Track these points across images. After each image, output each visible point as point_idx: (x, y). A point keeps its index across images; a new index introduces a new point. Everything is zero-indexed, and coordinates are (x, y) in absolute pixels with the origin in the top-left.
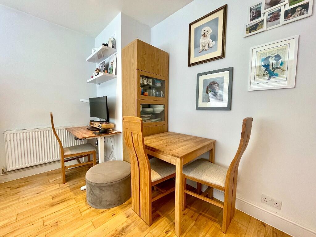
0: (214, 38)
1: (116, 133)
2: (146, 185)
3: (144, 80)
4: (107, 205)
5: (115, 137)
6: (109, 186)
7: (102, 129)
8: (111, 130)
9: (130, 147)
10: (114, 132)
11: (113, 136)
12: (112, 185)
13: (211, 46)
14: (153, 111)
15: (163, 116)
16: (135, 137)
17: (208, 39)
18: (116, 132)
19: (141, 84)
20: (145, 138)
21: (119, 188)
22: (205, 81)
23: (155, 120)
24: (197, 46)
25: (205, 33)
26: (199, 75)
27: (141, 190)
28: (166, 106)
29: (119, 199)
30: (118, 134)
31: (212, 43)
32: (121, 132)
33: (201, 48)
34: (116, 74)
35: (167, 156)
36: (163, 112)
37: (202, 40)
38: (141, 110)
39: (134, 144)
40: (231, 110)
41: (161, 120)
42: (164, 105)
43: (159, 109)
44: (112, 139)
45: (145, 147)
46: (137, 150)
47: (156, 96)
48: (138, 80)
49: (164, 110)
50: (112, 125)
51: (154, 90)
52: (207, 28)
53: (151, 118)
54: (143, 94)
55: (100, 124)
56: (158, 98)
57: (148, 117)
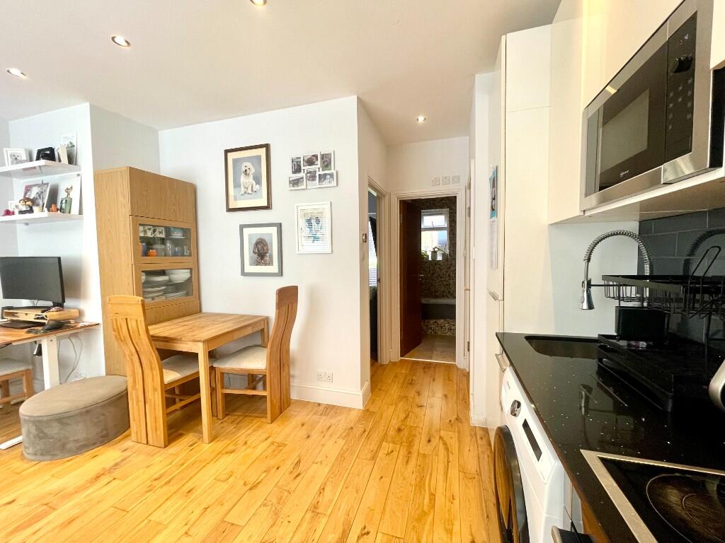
0: (258, 181)
1: (86, 326)
2: (155, 389)
3: (148, 231)
4: (78, 449)
5: (82, 337)
6: (81, 414)
7: (51, 322)
8: (72, 321)
9: (123, 341)
10: (81, 324)
11: (75, 335)
12: (87, 412)
13: (254, 190)
14: (170, 281)
15: (190, 288)
16: (132, 324)
17: (251, 180)
18: (87, 324)
19: (141, 238)
20: (150, 328)
21: (103, 415)
22: (250, 236)
23: (173, 296)
24: (237, 185)
25: (246, 170)
26: (242, 227)
27: (148, 401)
28: (195, 270)
29: (104, 432)
30: (90, 328)
31: (256, 187)
32: (98, 324)
33: (243, 189)
34: (81, 212)
35: (187, 344)
36: (189, 280)
37: (243, 179)
38: (143, 281)
39: (131, 334)
40: (282, 275)
41: (187, 294)
42: (191, 269)
43: (181, 276)
44: (73, 340)
45: (151, 338)
46: (137, 343)
47: (175, 254)
48: (135, 231)
49: (191, 277)
50: (75, 313)
51: (168, 245)
52: (249, 165)
53: (165, 292)
54: (146, 254)
55: (43, 312)
56: (179, 259)
57: (159, 291)
